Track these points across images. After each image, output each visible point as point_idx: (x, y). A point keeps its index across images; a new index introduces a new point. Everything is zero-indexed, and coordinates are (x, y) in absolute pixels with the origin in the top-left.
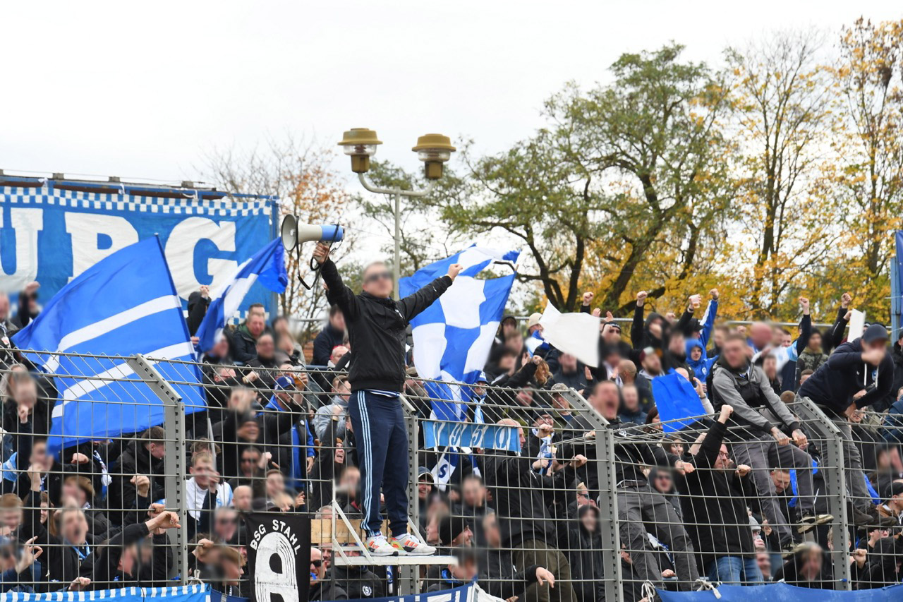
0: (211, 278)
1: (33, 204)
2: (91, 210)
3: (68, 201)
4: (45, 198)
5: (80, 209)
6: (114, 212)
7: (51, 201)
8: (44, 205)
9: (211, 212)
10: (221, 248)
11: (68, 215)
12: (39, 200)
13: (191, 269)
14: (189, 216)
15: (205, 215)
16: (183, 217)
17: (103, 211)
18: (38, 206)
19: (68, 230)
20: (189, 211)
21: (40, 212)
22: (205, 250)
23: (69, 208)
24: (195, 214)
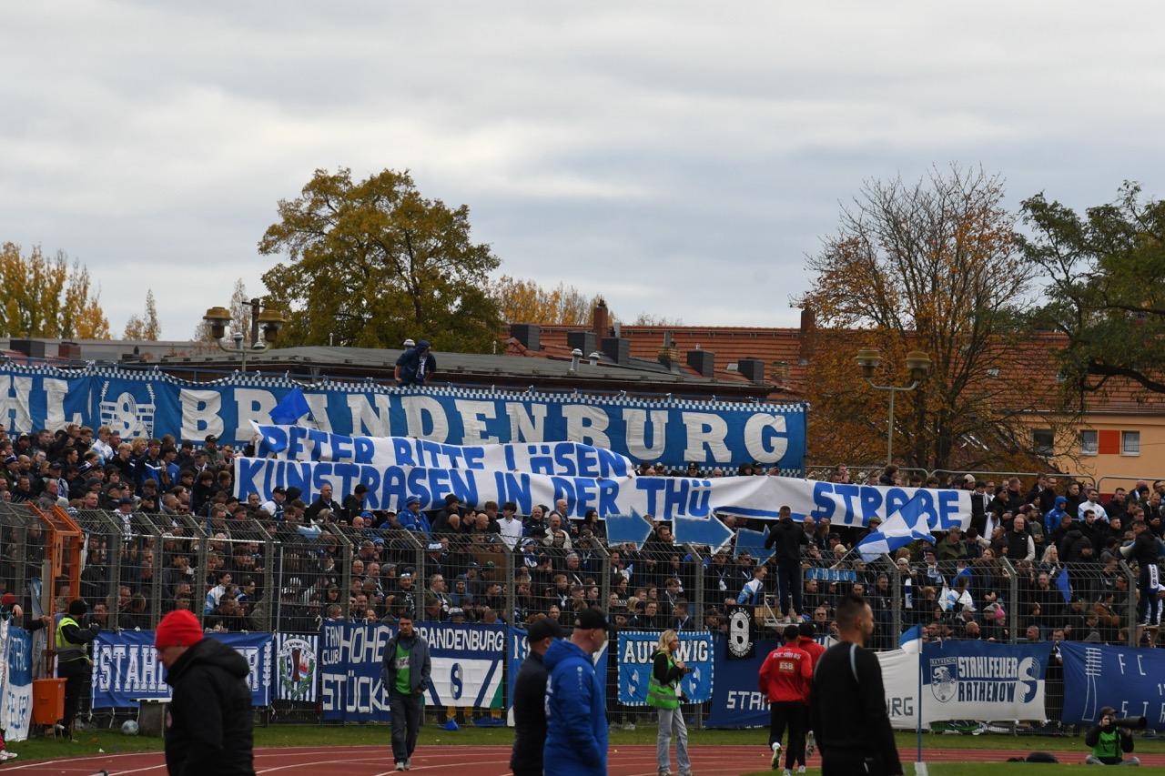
0: (773, 448)
1: (662, 408)
2: (697, 410)
3: (684, 406)
4: (670, 405)
5: (690, 410)
6: (711, 411)
7: (673, 406)
8: (669, 409)
9: (769, 410)
10: (778, 431)
11: (684, 414)
12: (666, 405)
13: (761, 443)
14: (756, 413)
15: (766, 412)
16: (752, 413)
17: (704, 411)
18: (665, 409)
19: (684, 422)
20: (755, 410)
21: (667, 412)
22: (768, 432)
23: (684, 409)
24: (759, 411)
